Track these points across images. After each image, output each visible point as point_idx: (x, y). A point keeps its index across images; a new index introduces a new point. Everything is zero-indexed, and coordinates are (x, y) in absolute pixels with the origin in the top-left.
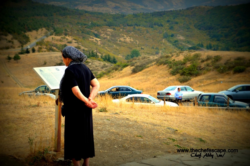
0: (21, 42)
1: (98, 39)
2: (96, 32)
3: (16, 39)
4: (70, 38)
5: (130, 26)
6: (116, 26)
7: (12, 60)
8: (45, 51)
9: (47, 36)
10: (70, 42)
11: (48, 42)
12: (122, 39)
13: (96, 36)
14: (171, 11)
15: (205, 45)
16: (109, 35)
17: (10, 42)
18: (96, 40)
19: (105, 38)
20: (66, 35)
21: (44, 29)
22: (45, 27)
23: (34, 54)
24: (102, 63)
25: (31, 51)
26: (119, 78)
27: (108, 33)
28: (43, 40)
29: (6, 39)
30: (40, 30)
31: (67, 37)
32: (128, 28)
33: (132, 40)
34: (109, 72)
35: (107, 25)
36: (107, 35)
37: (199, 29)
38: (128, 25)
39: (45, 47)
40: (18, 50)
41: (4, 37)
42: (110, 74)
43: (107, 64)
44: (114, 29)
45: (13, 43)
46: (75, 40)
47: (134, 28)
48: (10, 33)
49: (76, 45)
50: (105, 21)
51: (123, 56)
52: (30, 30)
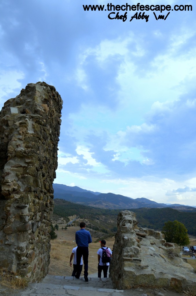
0: (66, 221)
1: (99, 221)
2: (98, 218)
3: (65, 220)
4: (86, 220)
5: (113, 215)
6: (107, 215)
7: (64, 229)
8: (76, 226)
9: (77, 219)
10: (87, 222)
11: (77, 221)
12: (109, 221)
13: (98, 219)
14: (132, 209)
15: (147, 226)
16: (103, 219)
17: (62, 221)
18: (98, 221)
19: (101, 220)
20: (85, 218)
21: (75, 215)
22: (76, 214)
23: (72, 227)
24: (102, 233)
25: (71, 226)
26: (111, 241)
27: (103, 218)
28: (75, 220)
29: (61, 220)
30: (74, 216)
31: (85, 220)
32: (112, 216)
33: (114, 222)
34: (107, 238)
35: (102, 214)
36: (102, 219)
37: (145, 218)
38: (112, 215)
39: (76, 224)
40: (66, 225)
41: (60, 218)
42: (107, 239)
43: (104, 233)
44: (106, 216)
45: (63, 221)
46: (89, 221)
47: (115, 216)
48: (62, 217)
49: (89, 223)
50: (102, 212)
51: (110, 229)
52: (70, 216)
